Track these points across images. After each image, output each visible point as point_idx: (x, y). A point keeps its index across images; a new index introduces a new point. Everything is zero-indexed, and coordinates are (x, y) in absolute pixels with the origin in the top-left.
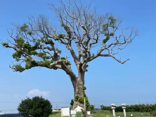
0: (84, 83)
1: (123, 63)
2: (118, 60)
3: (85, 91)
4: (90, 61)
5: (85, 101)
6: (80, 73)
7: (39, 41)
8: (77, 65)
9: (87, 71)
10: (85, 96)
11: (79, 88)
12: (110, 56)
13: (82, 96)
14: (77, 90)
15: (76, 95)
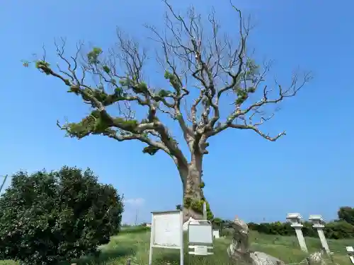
0: (201, 175)
1: (274, 140)
2: (263, 135)
3: (203, 189)
4: (213, 134)
5: (205, 209)
6: (194, 156)
7: (122, 84)
8: (188, 143)
9: (207, 153)
10: (203, 199)
11: (192, 184)
12: (249, 128)
13: (198, 198)
14: (189, 186)
15: (187, 196)
